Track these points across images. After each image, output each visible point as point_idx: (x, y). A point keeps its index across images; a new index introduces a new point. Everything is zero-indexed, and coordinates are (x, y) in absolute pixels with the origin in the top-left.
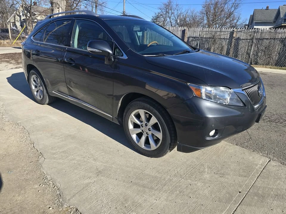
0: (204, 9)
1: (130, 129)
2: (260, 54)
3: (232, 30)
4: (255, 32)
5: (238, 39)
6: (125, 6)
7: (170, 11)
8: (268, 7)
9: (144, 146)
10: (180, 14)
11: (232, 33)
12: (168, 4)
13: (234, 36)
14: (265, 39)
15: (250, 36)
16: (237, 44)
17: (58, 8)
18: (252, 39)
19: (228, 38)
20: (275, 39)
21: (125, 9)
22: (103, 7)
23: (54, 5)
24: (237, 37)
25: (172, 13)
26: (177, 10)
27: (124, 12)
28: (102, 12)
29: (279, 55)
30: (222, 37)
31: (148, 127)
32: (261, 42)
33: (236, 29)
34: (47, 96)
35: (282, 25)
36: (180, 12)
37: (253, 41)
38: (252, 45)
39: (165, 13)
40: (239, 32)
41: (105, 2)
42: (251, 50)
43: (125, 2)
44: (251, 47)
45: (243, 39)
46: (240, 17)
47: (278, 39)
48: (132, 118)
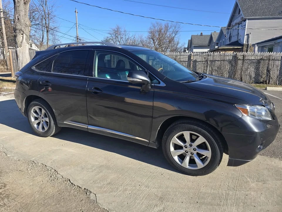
0: (150, 34)
1: (172, 151)
2: (214, 73)
3: (189, 54)
4: (208, 55)
5: (195, 61)
6: (78, 32)
7: (119, 36)
8: (201, 33)
9: (188, 166)
10: (128, 39)
11: (190, 57)
12: (116, 30)
13: (192, 58)
14: (217, 61)
15: (205, 58)
16: (195, 65)
17: (22, 34)
18: (207, 61)
19: (187, 61)
20: (224, 60)
21: (78, 33)
22: (54, 31)
23: (18, 31)
24: (194, 60)
25: (121, 38)
26: (125, 35)
27: (77, 37)
28: (54, 37)
29: (229, 73)
30: (182, 60)
31: (193, 147)
32: (213, 63)
33: (192, 52)
34: (54, 128)
35: (219, 48)
36: (127, 37)
37: (208, 63)
38: (207, 66)
39: (114, 37)
40: (195, 55)
41: (56, 27)
42: (207, 70)
43: (77, 27)
44: (207, 68)
45: (199, 61)
46: (179, 41)
47: (227, 60)
48: (175, 140)
